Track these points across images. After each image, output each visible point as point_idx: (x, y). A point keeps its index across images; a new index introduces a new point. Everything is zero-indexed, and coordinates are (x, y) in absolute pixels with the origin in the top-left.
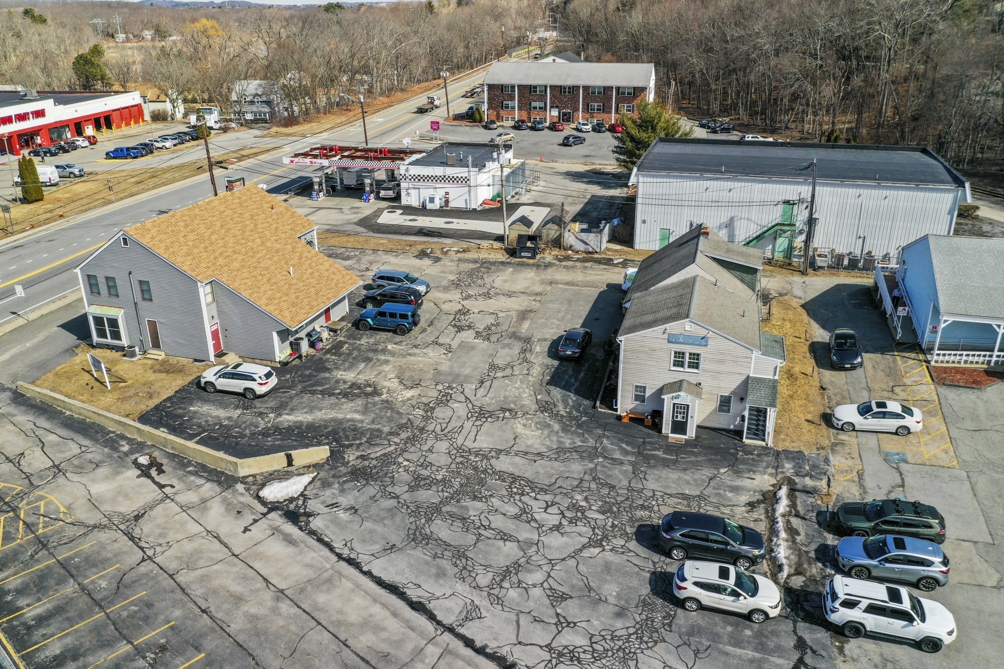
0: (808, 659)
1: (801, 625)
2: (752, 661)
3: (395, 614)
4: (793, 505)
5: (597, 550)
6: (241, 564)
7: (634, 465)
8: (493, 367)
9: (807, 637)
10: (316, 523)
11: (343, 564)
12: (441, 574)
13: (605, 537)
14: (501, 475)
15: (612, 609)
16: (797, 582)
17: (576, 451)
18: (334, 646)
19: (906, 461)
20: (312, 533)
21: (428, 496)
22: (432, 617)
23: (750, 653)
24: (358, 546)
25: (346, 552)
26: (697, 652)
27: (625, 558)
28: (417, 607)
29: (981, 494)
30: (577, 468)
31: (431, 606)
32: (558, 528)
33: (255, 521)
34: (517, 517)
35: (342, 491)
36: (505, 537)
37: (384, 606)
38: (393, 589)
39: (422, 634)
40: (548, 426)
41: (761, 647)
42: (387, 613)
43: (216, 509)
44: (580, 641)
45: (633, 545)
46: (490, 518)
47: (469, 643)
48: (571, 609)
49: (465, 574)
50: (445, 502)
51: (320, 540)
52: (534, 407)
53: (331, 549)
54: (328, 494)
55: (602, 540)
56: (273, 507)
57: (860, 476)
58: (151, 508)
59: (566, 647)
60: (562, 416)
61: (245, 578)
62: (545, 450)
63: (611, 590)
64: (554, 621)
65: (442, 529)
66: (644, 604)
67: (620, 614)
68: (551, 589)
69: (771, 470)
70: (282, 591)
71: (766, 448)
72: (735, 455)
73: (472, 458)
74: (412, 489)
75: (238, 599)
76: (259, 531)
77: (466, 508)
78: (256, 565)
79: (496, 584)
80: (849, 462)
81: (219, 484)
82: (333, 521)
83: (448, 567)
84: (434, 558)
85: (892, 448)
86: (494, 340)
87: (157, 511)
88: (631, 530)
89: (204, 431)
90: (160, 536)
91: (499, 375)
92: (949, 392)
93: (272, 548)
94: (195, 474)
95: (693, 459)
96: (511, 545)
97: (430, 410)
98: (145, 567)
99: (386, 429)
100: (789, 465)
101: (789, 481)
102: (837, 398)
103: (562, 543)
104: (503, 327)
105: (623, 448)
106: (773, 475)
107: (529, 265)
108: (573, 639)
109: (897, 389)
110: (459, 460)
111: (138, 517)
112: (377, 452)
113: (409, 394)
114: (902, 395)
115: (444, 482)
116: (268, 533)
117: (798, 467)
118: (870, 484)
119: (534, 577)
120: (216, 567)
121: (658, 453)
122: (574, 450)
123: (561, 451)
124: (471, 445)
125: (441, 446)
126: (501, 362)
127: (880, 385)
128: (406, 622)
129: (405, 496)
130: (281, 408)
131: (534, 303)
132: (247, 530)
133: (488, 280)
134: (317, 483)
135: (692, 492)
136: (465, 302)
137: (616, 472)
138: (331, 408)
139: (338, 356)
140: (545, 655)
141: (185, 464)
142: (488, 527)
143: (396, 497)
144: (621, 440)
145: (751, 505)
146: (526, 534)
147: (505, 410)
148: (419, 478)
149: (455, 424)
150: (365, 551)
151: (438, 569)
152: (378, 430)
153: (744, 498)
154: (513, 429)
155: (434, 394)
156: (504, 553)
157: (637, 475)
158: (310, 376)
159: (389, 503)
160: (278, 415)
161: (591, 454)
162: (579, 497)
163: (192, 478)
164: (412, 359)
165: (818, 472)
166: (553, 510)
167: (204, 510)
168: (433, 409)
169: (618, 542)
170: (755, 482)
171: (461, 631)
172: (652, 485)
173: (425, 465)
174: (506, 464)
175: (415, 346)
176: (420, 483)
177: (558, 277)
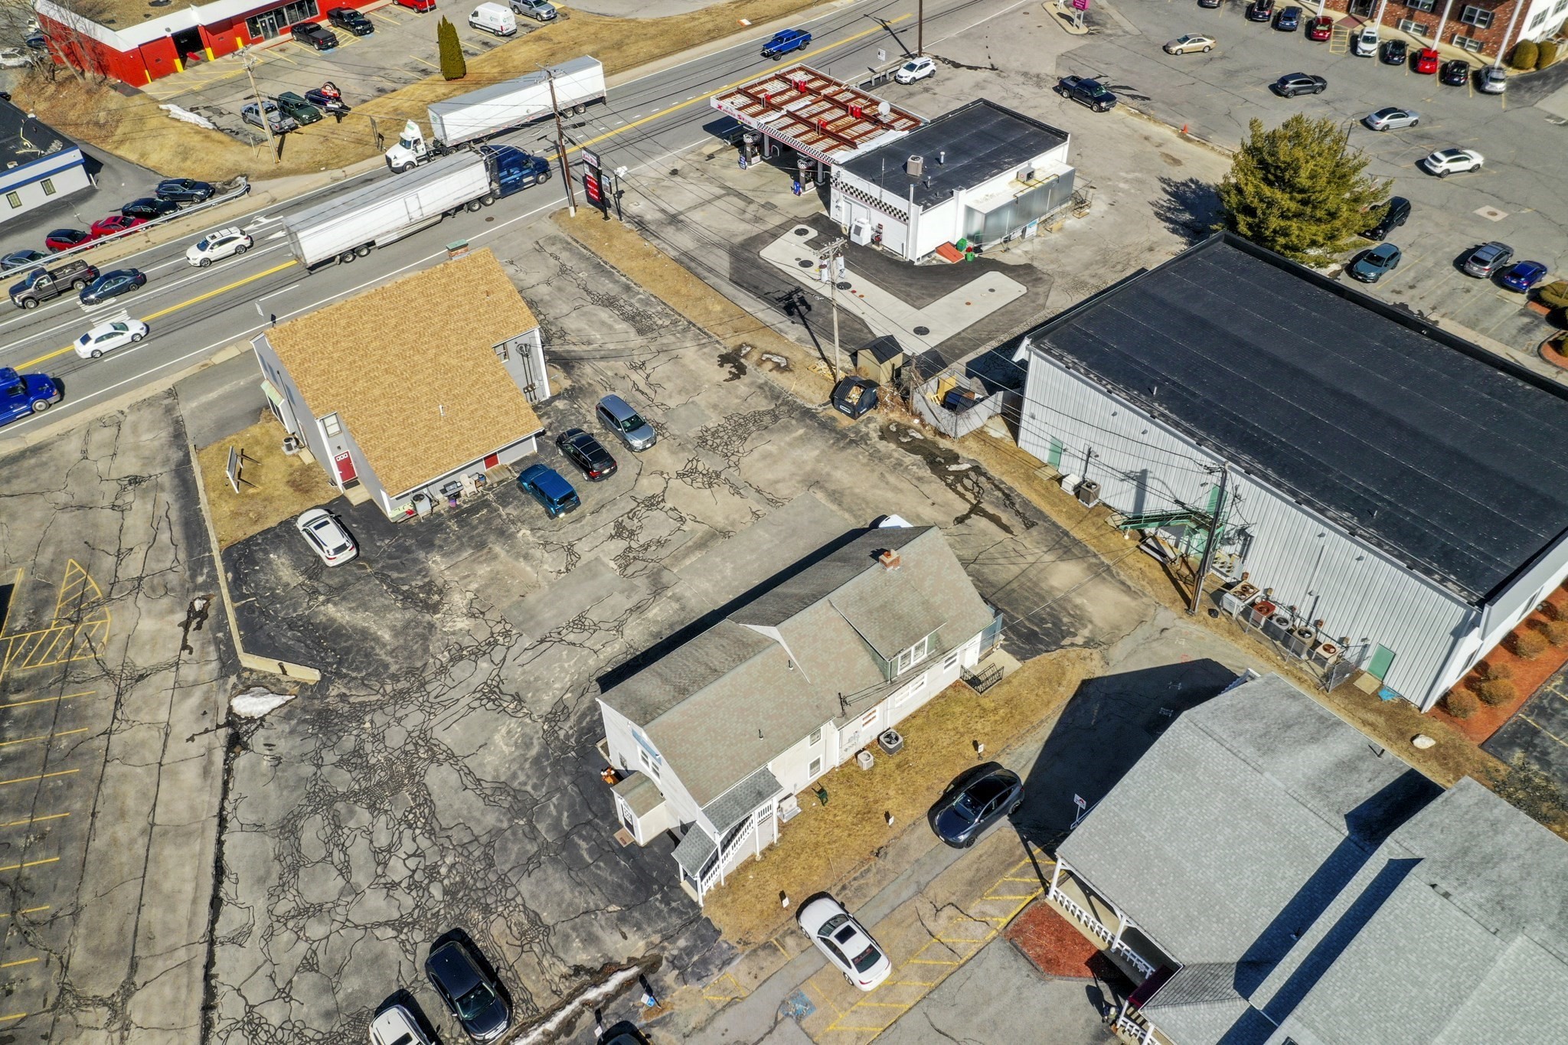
3: (194, 901)
5: (391, 933)
6: (155, 779)
7: (545, 847)
8: (577, 623)
10: (242, 761)
11: (216, 821)
12: (261, 880)
14: (420, 791)
15: (329, 1004)
17: (515, 797)
18: (132, 906)
19: (799, 1018)
20: (228, 771)
21: (343, 780)
22: (213, 922)
24: (241, 807)
25: (229, 807)
27: (402, 957)
28: (216, 903)
30: (488, 820)
31: (224, 909)
32: (392, 886)
33: (207, 731)
34: (376, 852)
35: (292, 732)
36: (345, 870)
37: (197, 887)
38: (219, 871)
39: (190, 933)
40: (527, 746)
42: (191, 897)
43: (195, 699)
44: (275, 1019)
45: (423, 948)
46: (359, 838)
47: (210, 963)
48: (305, 984)
49: (277, 891)
50: (347, 796)
51: (226, 783)
52: (547, 708)
53: (224, 798)
54: (282, 727)
55: (407, 924)
56: (231, 721)
58: (157, 671)
59: (261, 1017)
60: (557, 738)
61: (144, 794)
62: (489, 779)
63: (351, 984)
64: (281, 985)
65: (312, 832)
67: (330, 1013)
68: (314, 952)
69: (656, 938)
70: (153, 825)
71: (694, 905)
72: (652, 894)
73: (422, 751)
74: (341, 763)
75: (122, 815)
76: (197, 746)
77: (352, 815)
78: (164, 785)
79: (283, 920)
80: (745, 979)
81: (223, 665)
82: (253, 767)
83: (275, 875)
84: (277, 858)
85: (813, 991)
86: (630, 571)
87: (155, 679)
88: (443, 929)
89: (254, 595)
90: (138, 710)
91: (571, 637)
92: (997, 957)
93: (190, 774)
94: (217, 642)
95: (605, 873)
96: (340, 882)
97: (455, 659)
98: (101, 742)
99: (393, 668)
100: (682, 943)
101: (652, 965)
102: (871, 878)
103: (376, 904)
104: (663, 552)
105: (559, 818)
106: (650, 946)
107: (833, 430)
108: (274, 1014)
109: (949, 911)
110: (410, 747)
111: (142, 677)
112: (359, 696)
113: (463, 624)
114: (940, 925)
115: (371, 769)
116: (203, 751)
117: (689, 951)
118: (721, 1022)
119: (316, 930)
120: (139, 770)
121: (583, 845)
122: (516, 794)
123: (502, 787)
124: (438, 733)
125: (414, 718)
126: (594, 616)
127: (940, 892)
128: (194, 913)
129: (325, 770)
130: (338, 592)
131: (748, 518)
132: (192, 739)
133: (748, 445)
134: (285, 710)
135: (547, 917)
136: (675, 483)
137: (515, 848)
138: (376, 613)
139: (461, 527)
140: (240, 1014)
141: (222, 625)
142: (344, 849)
143: (319, 766)
144: (572, 806)
145: (578, 970)
146: (361, 878)
147: (518, 698)
148: (358, 752)
149: (454, 694)
150: (242, 815)
151: (268, 873)
152: (386, 666)
153: (583, 956)
154: (496, 730)
155: (482, 636)
156: (324, 886)
157: (528, 865)
158: (408, 550)
159: (308, 770)
160: (328, 601)
161: (522, 807)
162: (449, 860)
163: (212, 648)
164: (522, 563)
165: (692, 970)
166: (412, 863)
167: (187, 695)
168: (461, 658)
169: (418, 936)
170: (621, 943)
171: (218, 949)
172: (526, 886)
173: (378, 738)
174: (439, 779)
175: (545, 544)
176: (355, 759)
177: (838, 474)
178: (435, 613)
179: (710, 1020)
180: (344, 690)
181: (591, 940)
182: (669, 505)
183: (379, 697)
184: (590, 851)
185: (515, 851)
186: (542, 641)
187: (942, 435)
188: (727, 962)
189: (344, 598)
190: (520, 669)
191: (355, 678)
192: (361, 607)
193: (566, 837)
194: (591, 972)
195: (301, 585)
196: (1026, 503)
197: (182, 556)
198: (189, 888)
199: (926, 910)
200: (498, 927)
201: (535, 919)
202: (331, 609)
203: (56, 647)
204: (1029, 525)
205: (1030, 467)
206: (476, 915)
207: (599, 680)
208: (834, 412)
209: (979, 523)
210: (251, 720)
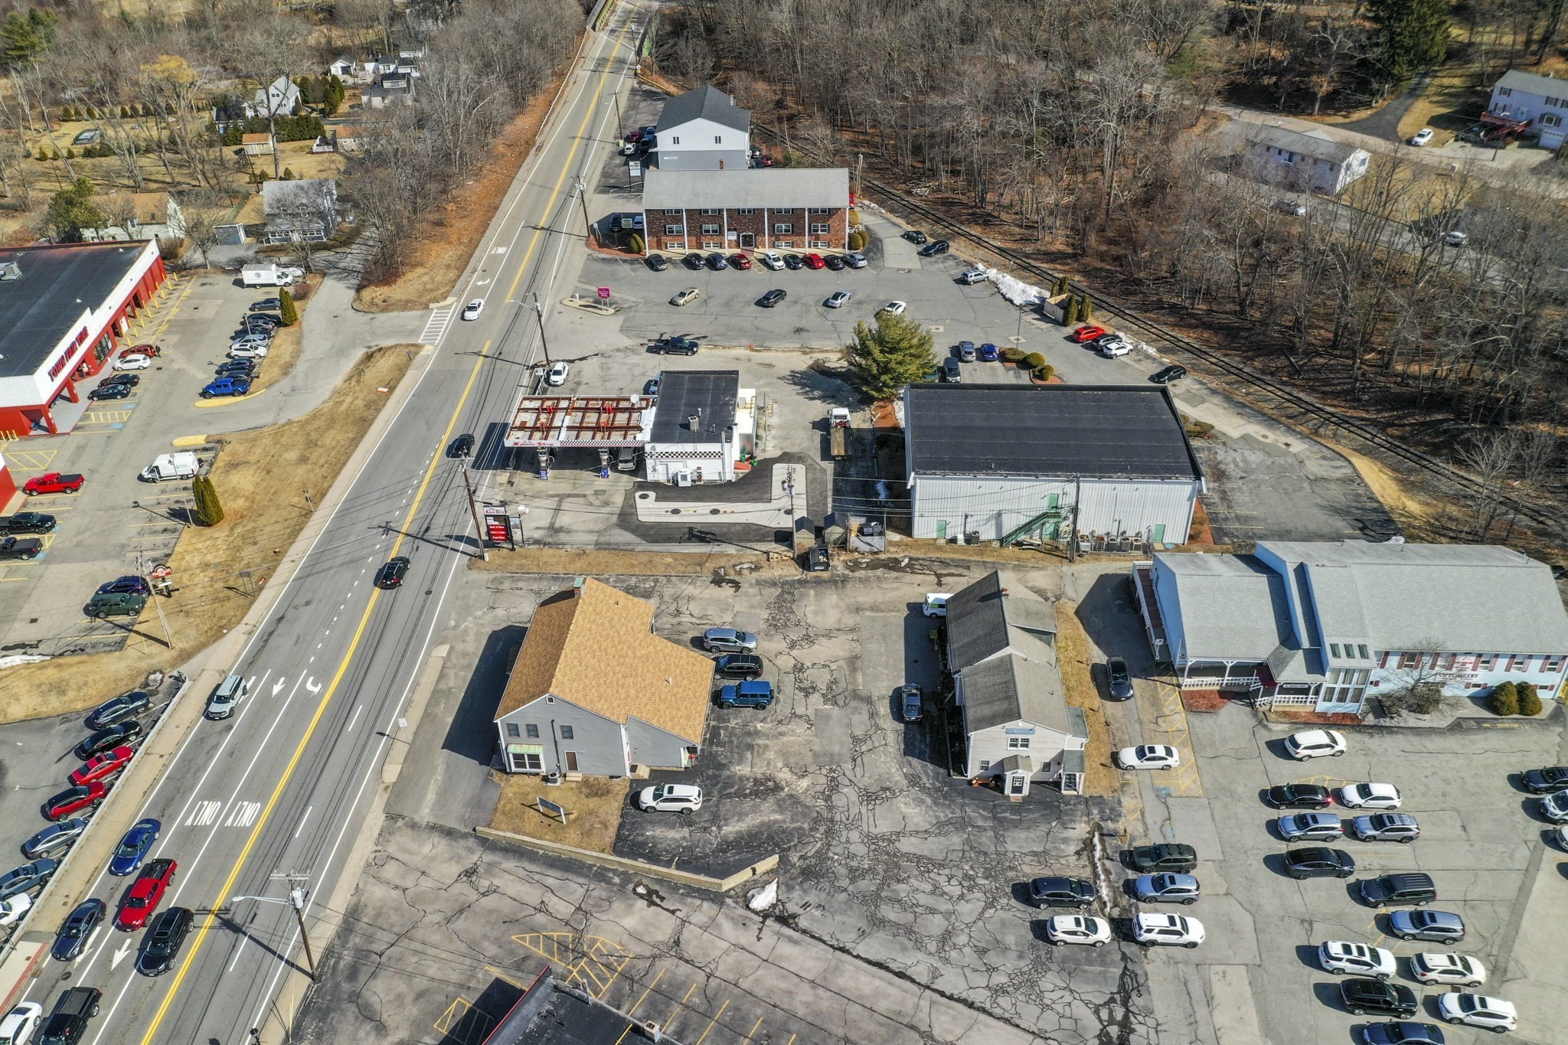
0: (1129, 966)
1: (1123, 943)
2: (1100, 973)
3: (891, 984)
4: (1104, 850)
5: (992, 911)
6: (774, 967)
7: (993, 829)
8: (856, 740)
9: (1126, 951)
10: (803, 923)
11: (838, 953)
12: (904, 949)
13: (994, 899)
14: (909, 857)
15: (1015, 954)
16: (1116, 913)
17: (951, 823)
18: (867, 1013)
19: (1169, 795)
20: (804, 932)
21: (866, 885)
22: (913, 981)
23: (1098, 968)
24: (839, 936)
25: (835, 943)
26: (1070, 974)
27: (1011, 913)
28: (901, 975)
29: (1217, 818)
30: (956, 840)
31: (908, 973)
32: (962, 897)
33: (761, 930)
34: (933, 893)
35: (804, 891)
36: (932, 911)
37: (881, 979)
38: (880, 965)
39: (913, 994)
40: (923, 801)
41: (1103, 963)
42: (885, 984)
43: (727, 926)
44: (1004, 980)
45: (1013, 902)
46: (916, 896)
47: (942, 994)
48: (992, 958)
49: (919, 945)
50: (880, 887)
51: (813, 937)
52: (905, 782)
53: (824, 942)
54: (796, 894)
55: (993, 901)
56: (765, 915)
57: (1142, 814)
58: (681, 932)
59: (998, 985)
60: (929, 788)
61: (783, 977)
62: (929, 826)
63: (1010, 940)
64: (985, 969)
65: (889, 912)
66: (1033, 946)
67: (1021, 956)
68: (975, 946)
69: (1085, 818)
70: (813, 981)
71: (1078, 797)
72: (1058, 807)
73: (881, 843)
74: (853, 880)
75: (790, 993)
76: (768, 937)
77: (894, 891)
78: (784, 965)
79: (941, 949)
80: (1134, 801)
81: (713, 901)
82: (813, 919)
83: (906, 942)
84: (894, 936)
85: (1160, 783)
86: (841, 703)
87: (686, 935)
88: (1008, 890)
89: (674, 856)
90: (705, 955)
91: (864, 748)
92: (1196, 720)
93: (786, 949)
94: (688, 895)
95: (1031, 816)
96: (938, 917)
97: (828, 798)
98: (713, 982)
99: (806, 826)
100: (1095, 812)
101: (1099, 827)
102: (1118, 735)
103: (969, 909)
104: (842, 685)
105: (982, 816)
106: (1087, 822)
107: (825, 582)
108: (1000, 979)
109: (1160, 720)
110: (873, 847)
111: (677, 943)
112: (811, 850)
113: (804, 783)
114: (1164, 727)
115: (871, 870)
116: (775, 937)
117: (1102, 811)
118: (1149, 821)
119: (962, 939)
120: (759, 972)
121: (1007, 815)
122: (949, 822)
123: (940, 825)
124: (874, 831)
125: (854, 835)
126: (859, 732)
127: (1147, 717)
128: (900, 987)
129: (851, 888)
130: (716, 819)
131: (854, 644)
132: (759, 939)
133: (799, 614)
134: (783, 887)
135: (1038, 848)
136: (794, 653)
137: (984, 839)
138: (754, 812)
139: (723, 746)
140: (989, 993)
141: (674, 887)
142: (918, 905)
143: (845, 890)
144: (978, 806)
145: (1078, 853)
146: (944, 906)
147: (884, 789)
148: (852, 870)
149: (854, 811)
150: (847, 939)
151: (901, 944)
152: (801, 828)
153: (1072, 848)
154: (899, 809)
155: (823, 780)
156: (936, 924)
157: (999, 839)
158: (715, 777)
159: (843, 896)
160: (720, 828)
161: (962, 824)
162: (967, 867)
163: (689, 900)
164: (785, 739)
165: (1115, 815)
166: (954, 882)
167: (719, 927)
168: (830, 797)
169: (1004, 901)
170: (1077, 832)
171: (934, 986)
172: (1011, 847)
173: (851, 856)
174: (906, 845)
175: (780, 722)
176: (855, 874)
177: (860, 599)
178: (782, 789)
179: (1144, 823)
180: (798, 854)
181: (1065, 841)
182: (809, 664)
183: (821, 842)
184: (1012, 814)
185: (986, 840)
186: (854, 760)
187: (876, 553)
188: (1119, 802)
189: (726, 819)
190: (865, 778)
191: (796, 845)
192: (742, 816)
193: (995, 818)
194: (1083, 850)
195: (691, 832)
196: (953, 560)
197: (582, 880)
198: (877, 982)
199: (1153, 727)
200: (1027, 869)
201: (1035, 854)
202: (726, 829)
203: (597, 975)
204: (968, 568)
205: (931, 544)
206: (1011, 874)
207: (905, 754)
208: (813, 574)
209: (944, 580)
210: (774, 906)
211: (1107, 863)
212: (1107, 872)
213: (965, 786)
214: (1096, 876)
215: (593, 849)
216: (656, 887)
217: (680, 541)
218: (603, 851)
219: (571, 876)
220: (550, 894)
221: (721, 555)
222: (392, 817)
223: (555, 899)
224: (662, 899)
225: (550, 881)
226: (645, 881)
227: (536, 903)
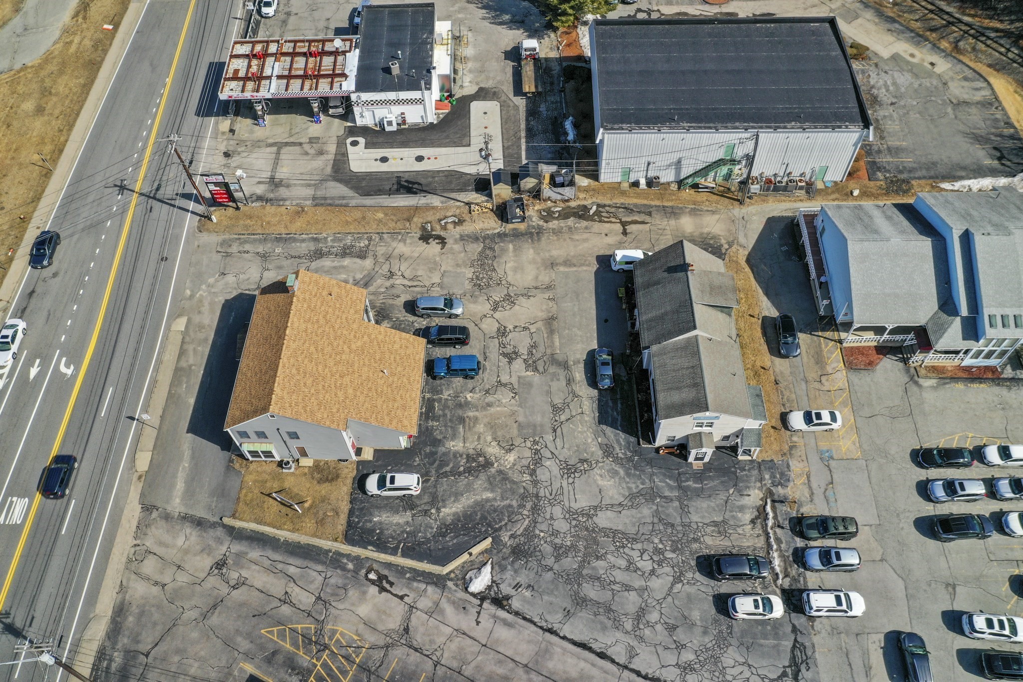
0: (799, 639)
1: (793, 615)
2: (774, 647)
3: (593, 665)
4: (775, 518)
5: (679, 586)
6: (492, 652)
7: (679, 499)
8: (556, 410)
9: (796, 623)
10: (516, 604)
11: (547, 634)
12: (604, 628)
13: (681, 573)
14: (606, 532)
15: (700, 630)
16: (786, 585)
17: (642, 495)
19: (832, 458)
20: (517, 614)
21: (570, 563)
22: (613, 661)
23: (772, 642)
24: (548, 617)
25: (544, 624)
26: (748, 648)
27: (696, 588)
28: (602, 655)
29: (874, 480)
30: (647, 512)
31: (609, 653)
32: (653, 572)
33: (479, 613)
34: (627, 569)
35: (516, 571)
36: (628, 588)
37: (585, 660)
38: (583, 646)
39: (613, 675)
40: (616, 473)
41: (776, 636)
42: (589, 666)
43: (449, 610)
44: (691, 657)
45: (698, 576)
46: (613, 573)
47: (638, 674)
48: (681, 635)
49: (618, 625)
50: (582, 566)
51: (525, 618)
52: (600, 453)
53: (535, 624)
54: (508, 574)
55: (680, 576)
56: (482, 597)
57: (808, 477)
58: (409, 619)
59: (686, 663)
60: (621, 459)
61: (500, 662)
62: (622, 499)
63: (696, 615)
64: (674, 646)
65: (590, 591)
66: (716, 621)
67: (705, 633)
68: (666, 623)
69: (758, 484)
70: (526, 666)
71: (752, 461)
72: (735, 473)
73: (580, 519)
74: (558, 558)
76: (486, 622)
77: (594, 568)
78: (501, 649)
79: (636, 627)
80: (801, 465)
81: (436, 584)
82: (524, 600)
83: (606, 621)
84: (595, 615)
85: (824, 445)
86: (541, 369)
87: (414, 622)
88: (693, 563)
89: (400, 542)
90: (432, 642)
91: (563, 418)
92: (855, 378)
93: (502, 633)
94: (414, 579)
95: (712, 484)
96: (633, 594)
97: (533, 473)
98: (440, 671)
99: (514, 503)
100: (767, 477)
101: (770, 493)
102: (787, 393)
103: (660, 585)
104: (541, 349)
105: (668, 485)
106: (760, 489)
107: (522, 235)
108: (688, 656)
109: (824, 379)
110: (574, 523)
111: (407, 630)
112: (520, 528)
113: (511, 457)
114: (827, 385)
115: (573, 547)
116: (492, 620)
117: (773, 476)
118: (814, 485)
119: (654, 616)
120: (479, 658)
121: (690, 483)
122: (640, 493)
123: (632, 496)
124: (575, 506)
125: (557, 511)
126: (558, 401)
127: (812, 375)
128: (601, 668)
129: (556, 567)
130: (436, 501)
131: (551, 304)
132: (478, 623)
133: (500, 272)
134: (497, 568)
135: (719, 519)
136: (497, 315)
137: (671, 510)
138: (468, 491)
139: (438, 420)
140: (678, 671)
141: (401, 571)
142: (615, 583)
143: (551, 569)
144: (665, 475)
145: (753, 522)
146: (638, 583)
147: (582, 461)
148: (556, 548)
149: (557, 485)
150: (554, 620)
151: (601, 623)
152: (510, 506)
153: (748, 516)
154: (595, 481)
155: (528, 453)
156: (632, 601)
157: (684, 510)
158: (433, 454)
159: (549, 576)
160: (438, 510)
161: (651, 495)
162: (656, 541)
163: (415, 584)
164: (492, 410)
165: (783, 479)
166: (646, 557)
167: (442, 612)
168: (534, 471)
169: (689, 575)
170: (751, 498)
171: (632, 666)
172: (695, 518)
173: (555, 533)
174: (604, 520)
175: (487, 392)
176: (560, 552)
177: (555, 253)
178: (492, 465)
179: (810, 488)
180: (509, 533)
181: (742, 509)
182: (511, 327)
183: (527, 520)
184: (695, 482)
185: (672, 511)
186: (555, 431)
187: (567, 201)
188: (788, 466)
189: (443, 501)
190: (565, 450)
191: (506, 524)
192: (457, 495)
193: (680, 487)
194: (757, 518)
195: (414, 515)
196: (636, 205)
197: (320, 568)
198: (582, 664)
199: (817, 385)
200: (709, 540)
201: (715, 524)
202: (445, 511)
203: (338, 668)
204: (650, 214)
205: (615, 188)
206: (695, 546)
207: (600, 423)
208: (510, 226)
209: (630, 228)
210: (489, 588)
211: (778, 530)
212: (778, 541)
213: (653, 454)
214: (769, 546)
215: (327, 539)
216: (385, 572)
217: (390, 193)
218: (336, 540)
219: (311, 564)
220: (292, 584)
221: (429, 208)
222: (147, 508)
223: (297, 589)
224: (392, 584)
225: (292, 570)
226: (375, 566)
227: (279, 593)
